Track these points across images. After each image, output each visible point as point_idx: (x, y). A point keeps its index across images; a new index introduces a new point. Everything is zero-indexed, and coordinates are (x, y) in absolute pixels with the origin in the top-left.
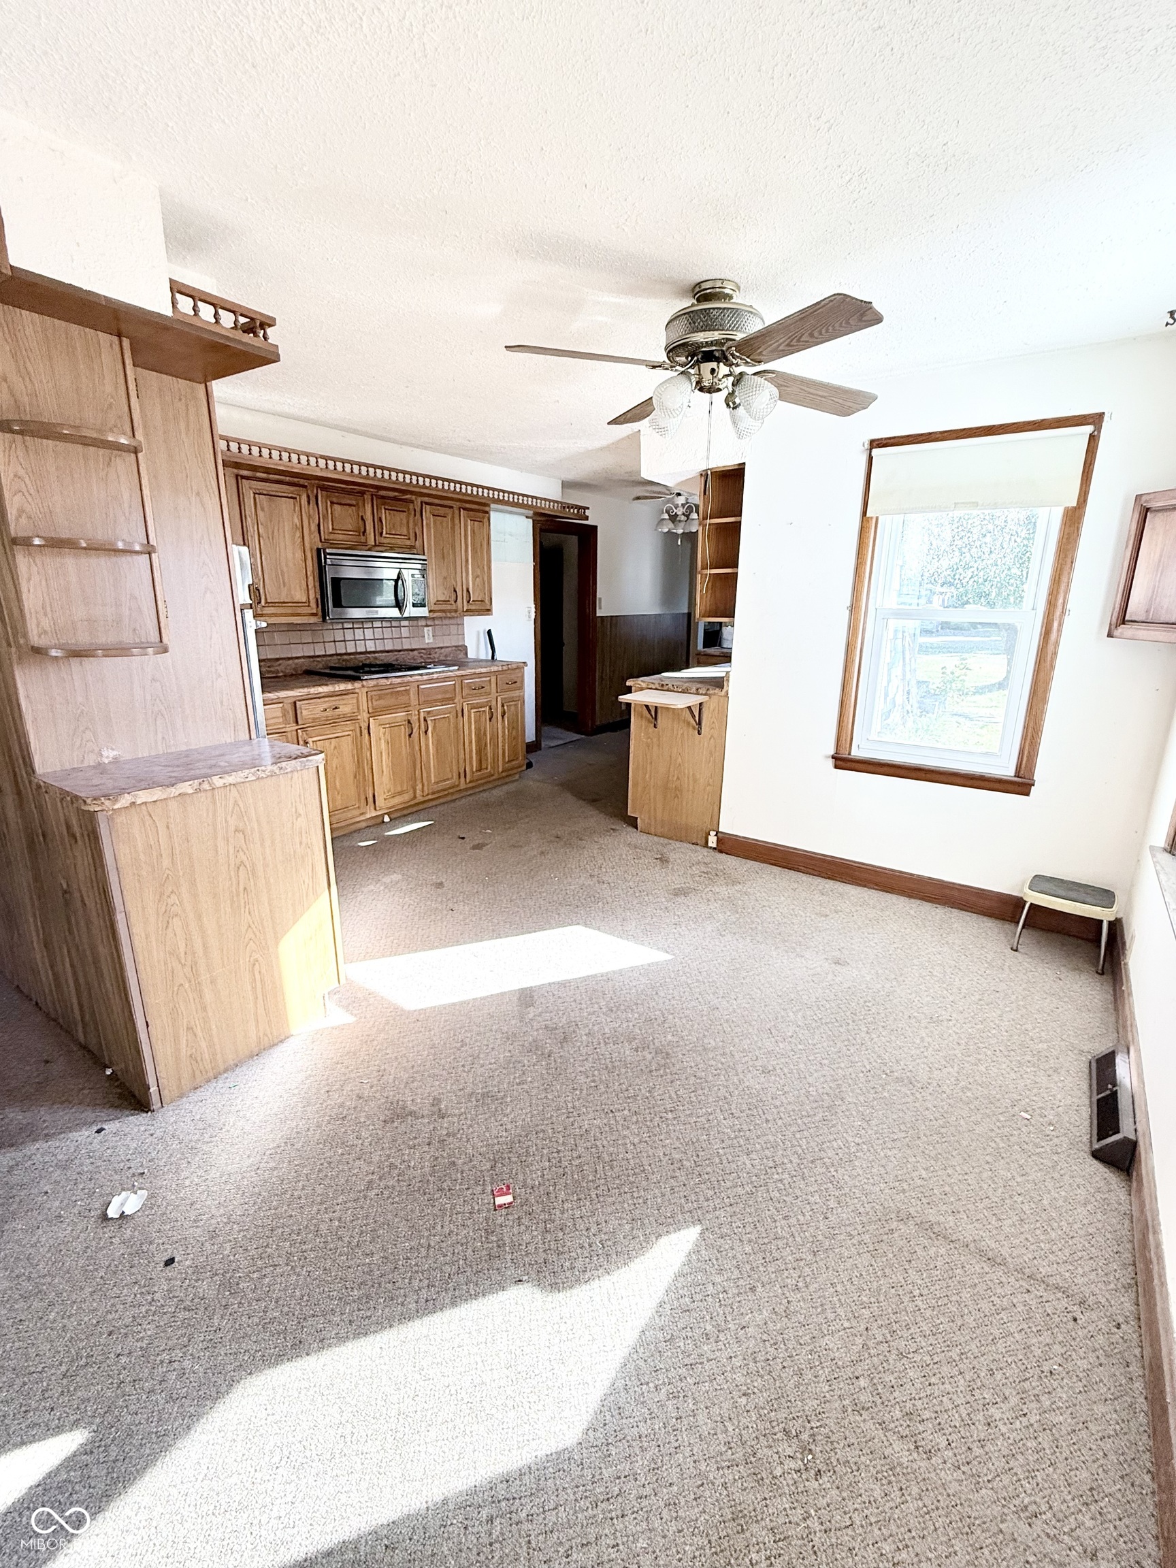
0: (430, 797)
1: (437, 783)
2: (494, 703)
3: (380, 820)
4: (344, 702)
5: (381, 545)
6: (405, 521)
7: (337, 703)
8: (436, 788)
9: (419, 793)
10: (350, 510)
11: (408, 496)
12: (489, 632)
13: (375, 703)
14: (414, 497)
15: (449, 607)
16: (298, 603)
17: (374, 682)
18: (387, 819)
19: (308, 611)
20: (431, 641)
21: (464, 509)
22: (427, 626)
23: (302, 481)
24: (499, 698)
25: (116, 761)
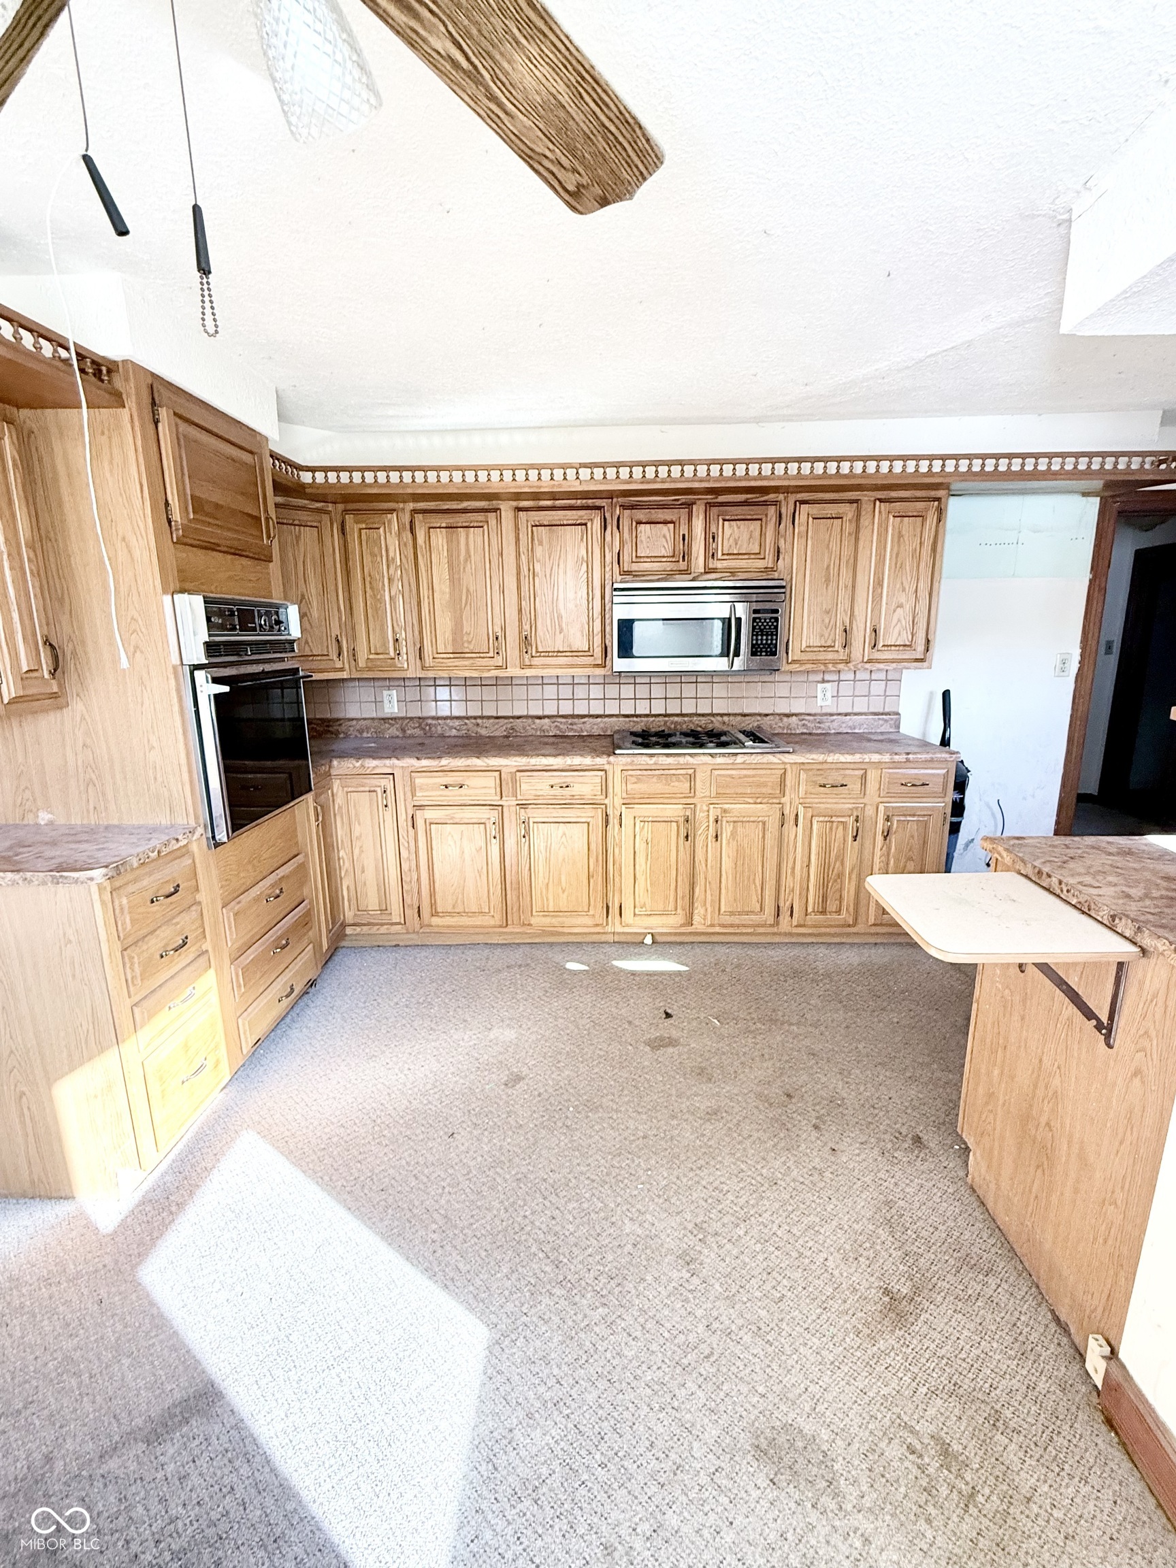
0: (717, 929)
1: (732, 913)
2: (870, 811)
3: (639, 939)
4: (581, 779)
5: (714, 571)
6: (757, 533)
7: (568, 780)
8: (728, 920)
9: (696, 919)
10: (667, 530)
11: (772, 496)
12: (946, 695)
13: (629, 787)
14: (781, 497)
15: (830, 656)
16: (575, 653)
17: (629, 759)
18: (648, 940)
19: (589, 660)
20: (829, 702)
21: (881, 501)
22: (824, 681)
23: (598, 502)
24: (881, 807)
25: (50, 823)
